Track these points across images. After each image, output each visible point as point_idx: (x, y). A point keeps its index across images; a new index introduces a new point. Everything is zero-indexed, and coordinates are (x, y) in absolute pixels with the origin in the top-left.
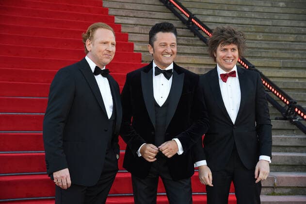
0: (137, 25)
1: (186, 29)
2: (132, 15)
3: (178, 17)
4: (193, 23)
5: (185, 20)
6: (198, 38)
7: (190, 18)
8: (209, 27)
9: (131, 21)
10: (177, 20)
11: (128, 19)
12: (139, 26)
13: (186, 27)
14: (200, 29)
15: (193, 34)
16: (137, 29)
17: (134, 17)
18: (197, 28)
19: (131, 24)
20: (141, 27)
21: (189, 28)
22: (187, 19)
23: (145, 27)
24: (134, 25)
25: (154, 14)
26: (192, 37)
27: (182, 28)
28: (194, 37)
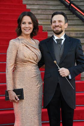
0: (39, 9)
1: (68, 10)
2: (36, 4)
3: (63, 4)
4: (72, 7)
5: (67, 5)
6: (75, 16)
7: (70, 4)
8: (81, 8)
9: (36, 7)
10: (62, 5)
11: (34, 6)
12: (41, 10)
13: (68, 9)
14: (76, 10)
15: (72, 13)
16: (39, 12)
17: (38, 5)
18: (74, 10)
19: (36, 9)
20: (42, 10)
21: (69, 10)
22: (69, 4)
23: (44, 10)
24: (38, 9)
25: (49, 2)
26: (71, 15)
27: (66, 10)
28: (73, 15)
